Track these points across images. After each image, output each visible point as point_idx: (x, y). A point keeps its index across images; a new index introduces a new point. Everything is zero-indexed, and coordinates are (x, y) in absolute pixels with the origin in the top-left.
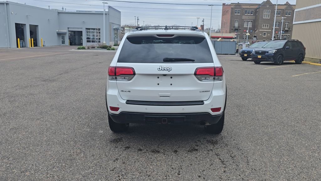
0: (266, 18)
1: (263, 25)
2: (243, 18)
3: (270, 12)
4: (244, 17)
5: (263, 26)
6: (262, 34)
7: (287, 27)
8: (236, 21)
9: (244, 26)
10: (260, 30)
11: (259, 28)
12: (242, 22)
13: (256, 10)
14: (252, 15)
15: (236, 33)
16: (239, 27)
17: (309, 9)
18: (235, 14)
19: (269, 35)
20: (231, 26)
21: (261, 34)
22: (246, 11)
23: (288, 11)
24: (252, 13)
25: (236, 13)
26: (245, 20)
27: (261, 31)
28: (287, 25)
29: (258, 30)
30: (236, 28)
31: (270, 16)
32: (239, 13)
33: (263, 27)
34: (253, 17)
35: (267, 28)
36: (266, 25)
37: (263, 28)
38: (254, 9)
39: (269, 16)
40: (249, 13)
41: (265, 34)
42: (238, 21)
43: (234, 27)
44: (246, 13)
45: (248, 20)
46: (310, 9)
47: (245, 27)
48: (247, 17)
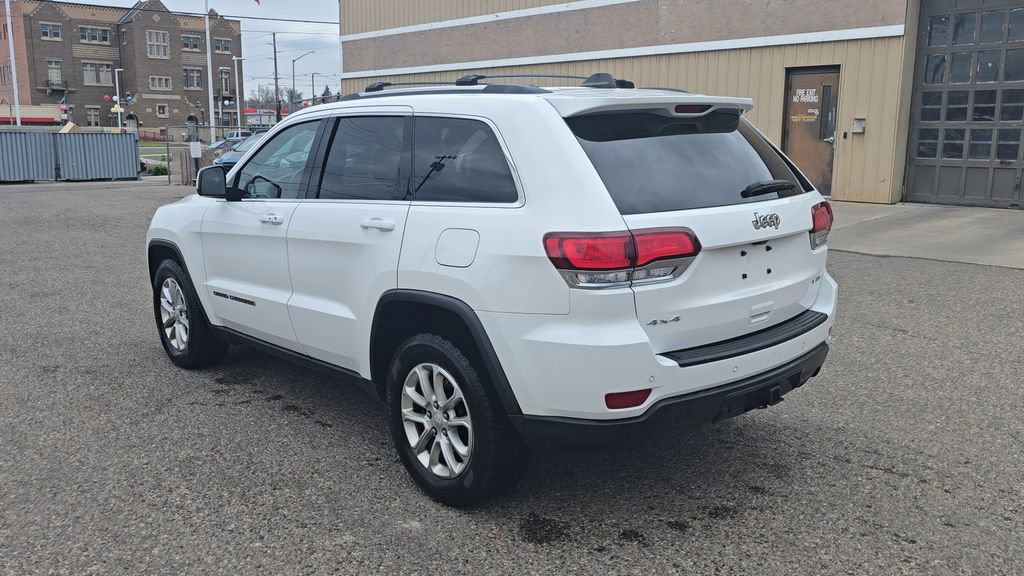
0: (158, 57)
1: (153, 79)
2: (75, 55)
3: (167, 39)
4: (78, 51)
5: (150, 81)
6: (154, 109)
7: (226, 86)
8: (50, 62)
9: (83, 81)
10: (145, 96)
11: (139, 88)
12: (73, 68)
13: (119, 31)
14: (105, 43)
15: (64, 107)
16: (65, 84)
17: (386, 37)
18: (44, 38)
19: (176, 111)
20: (34, 80)
21: (149, 110)
22: (83, 29)
23: (223, 39)
24: (105, 39)
25: (45, 34)
26: (83, 61)
27: (149, 99)
28: (226, 80)
29: (136, 96)
30: (54, 88)
31: (168, 52)
32: (56, 35)
33: (153, 86)
34: (114, 53)
35: (167, 89)
36: (160, 80)
37: (153, 89)
38: (110, 24)
39: (165, 51)
40: (94, 38)
41: (163, 108)
42: (57, 63)
43: (48, 83)
44: (84, 37)
45: (97, 62)
46: (392, 36)
47: (86, 83)
48: (90, 52)
